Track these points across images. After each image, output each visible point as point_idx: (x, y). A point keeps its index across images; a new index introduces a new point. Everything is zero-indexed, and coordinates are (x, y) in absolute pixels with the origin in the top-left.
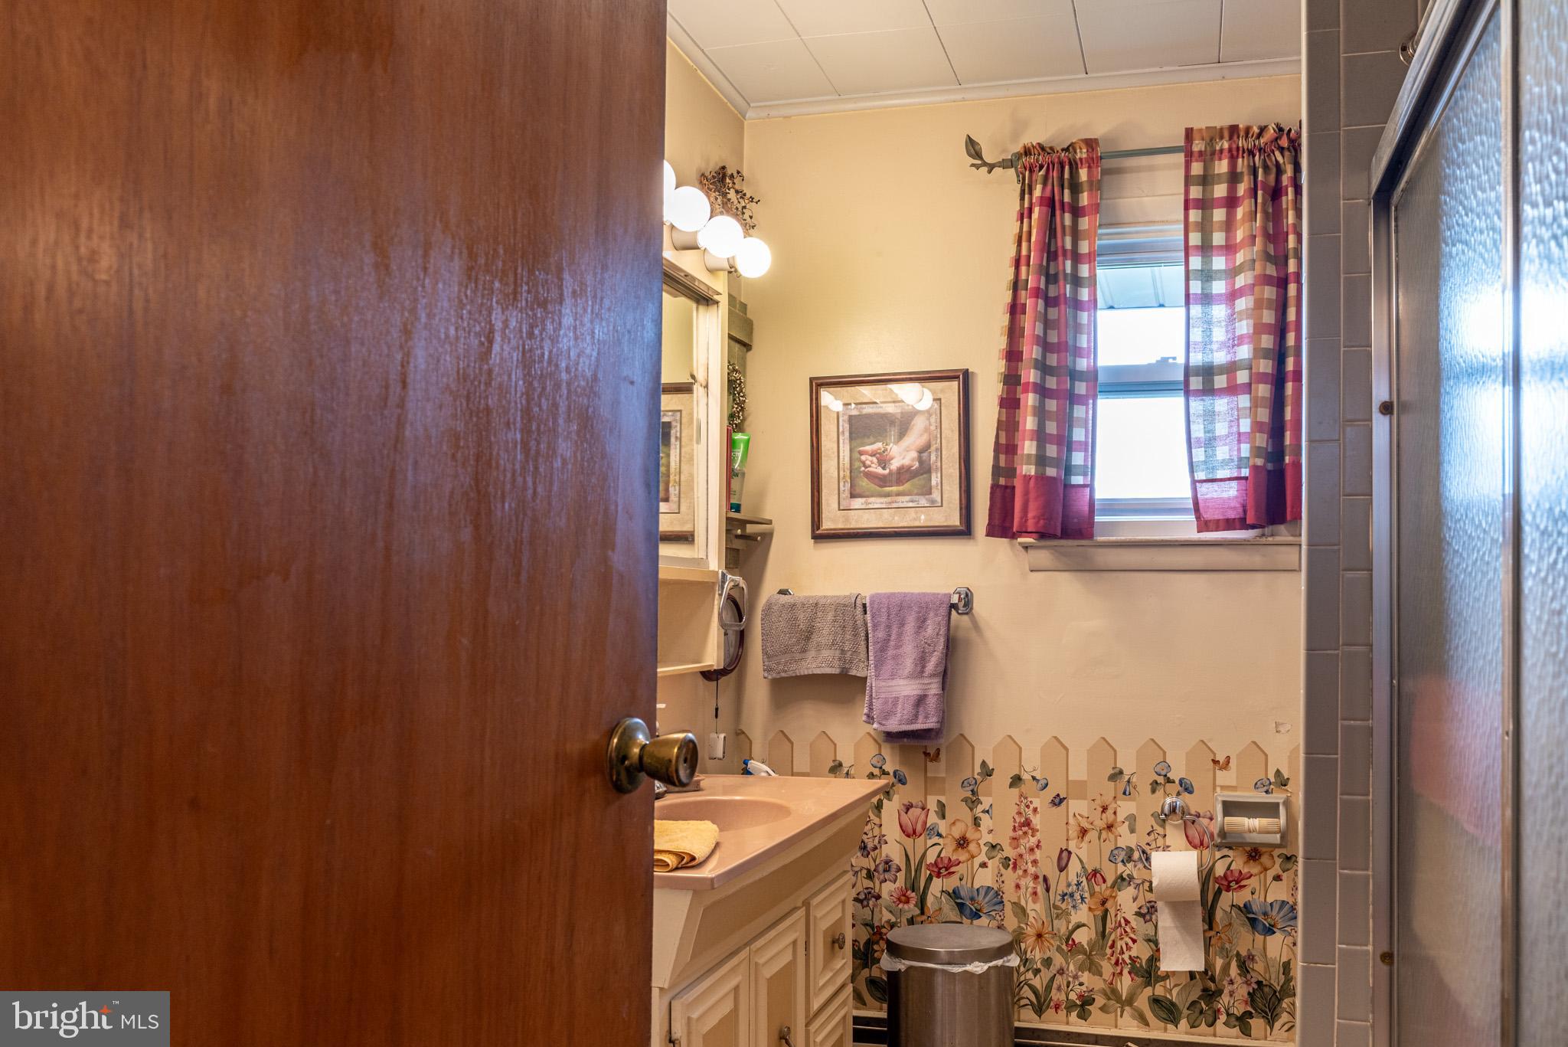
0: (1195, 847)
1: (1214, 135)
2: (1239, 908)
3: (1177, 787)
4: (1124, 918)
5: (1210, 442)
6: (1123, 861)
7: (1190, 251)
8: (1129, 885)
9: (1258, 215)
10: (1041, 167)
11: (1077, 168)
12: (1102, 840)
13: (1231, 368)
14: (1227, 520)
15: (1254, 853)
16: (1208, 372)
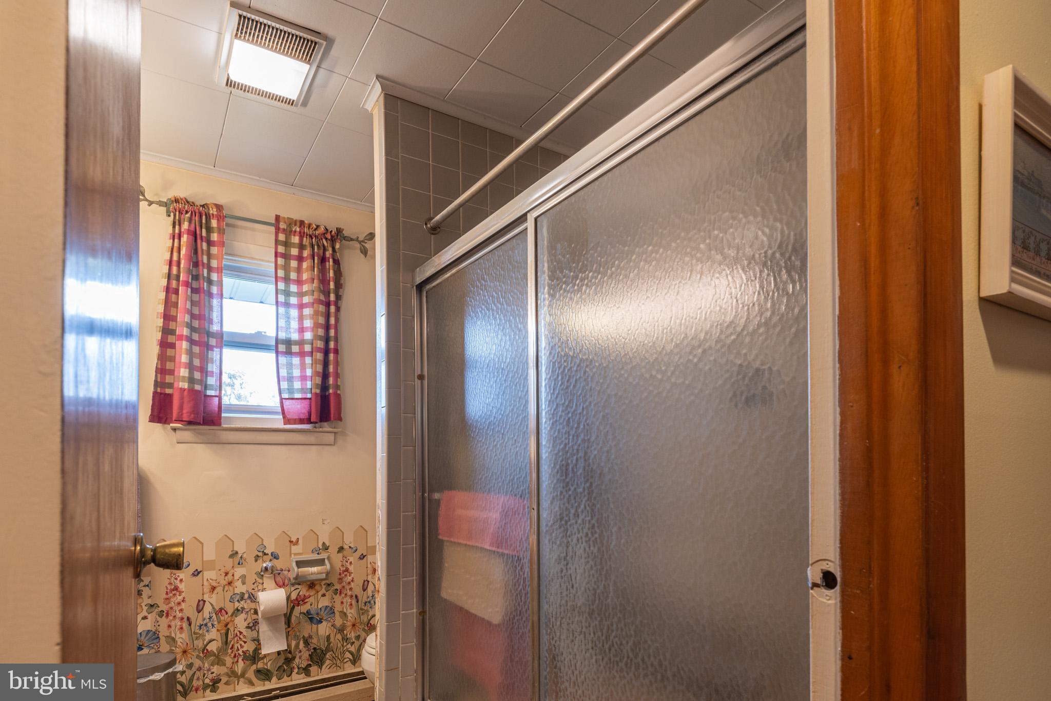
0: (280, 587)
1: (291, 222)
2: (304, 614)
3: (270, 557)
4: (239, 631)
5: (290, 379)
6: (238, 601)
7: (278, 279)
8: (242, 613)
9: (316, 269)
10: (187, 212)
11: (210, 219)
12: (225, 591)
13: (301, 343)
14: (300, 419)
15: (312, 585)
16: (288, 343)
